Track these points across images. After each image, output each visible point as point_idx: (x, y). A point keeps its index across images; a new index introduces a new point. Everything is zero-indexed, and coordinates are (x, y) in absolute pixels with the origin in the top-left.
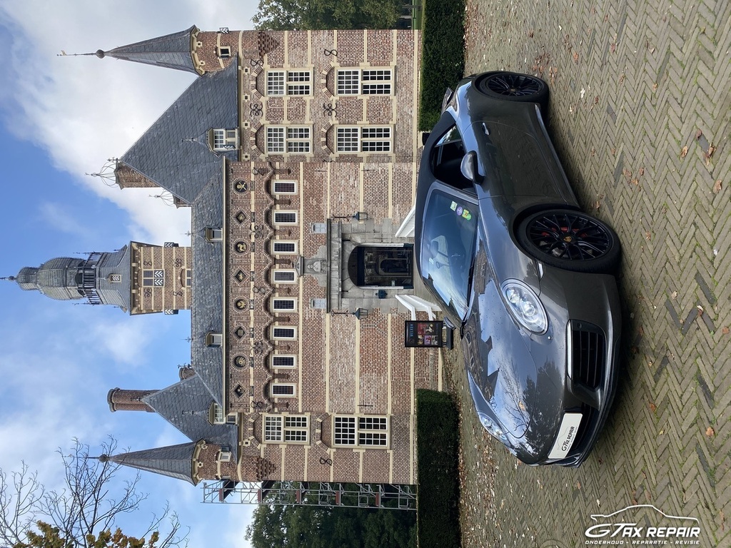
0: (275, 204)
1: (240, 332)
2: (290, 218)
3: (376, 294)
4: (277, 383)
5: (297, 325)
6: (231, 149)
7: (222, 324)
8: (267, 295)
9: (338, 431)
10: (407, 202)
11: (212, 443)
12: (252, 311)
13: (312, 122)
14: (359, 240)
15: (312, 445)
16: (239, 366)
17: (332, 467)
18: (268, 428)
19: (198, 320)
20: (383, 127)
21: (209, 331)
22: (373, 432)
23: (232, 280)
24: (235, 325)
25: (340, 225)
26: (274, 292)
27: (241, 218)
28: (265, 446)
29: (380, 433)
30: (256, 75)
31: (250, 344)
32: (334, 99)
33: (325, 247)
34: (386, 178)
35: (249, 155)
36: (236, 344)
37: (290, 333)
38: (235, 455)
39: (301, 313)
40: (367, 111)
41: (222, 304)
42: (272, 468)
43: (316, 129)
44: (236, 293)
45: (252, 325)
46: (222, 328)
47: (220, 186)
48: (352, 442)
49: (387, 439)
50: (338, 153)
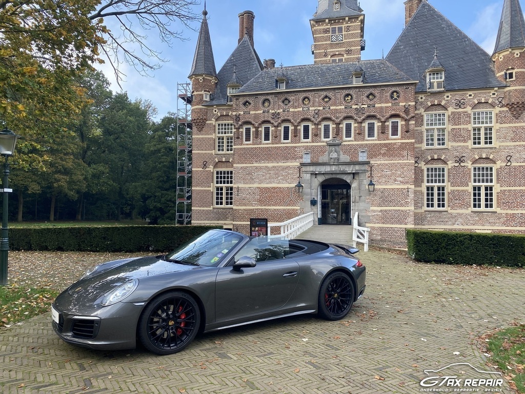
0: (381, 122)
1: (286, 102)
2: (371, 134)
3: (314, 198)
4: (252, 130)
5: (292, 142)
6: (428, 86)
7: (292, 88)
8: (313, 119)
9: (224, 172)
10: (383, 221)
11: (216, 87)
12: (301, 109)
13: (450, 148)
14: (354, 185)
15: (215, 156)
16: (264, 103)
17: (201, 169)
18: (225, 125)
19: (297, 71)
20: (446, 203)
21: (288, 80)
22: (224, 196)
23: (324, 94)
24: (291, 98)
25: (365, 171)
26: (315, 124)
27: (371, 97)
28: (214, 124)
29: (223, 201)
30: (490, 102)
31: (279, 109)
32: (469, 164)
33: (348, 161)
34: (402, 205)
35: (423, 100)
36: (278, 99)
37: (286, 137)
38: (208, 104)
39: (300, 145)
40: (458, 190)
41: (306, 87)
42: (200, 129)
43: (444, 151)
44: (315, 97)
45: (291, 110)
46: (290, 88)
47: (396, 80)
48: (217, 183)
49: (219, 206)
50: (425, 168)
